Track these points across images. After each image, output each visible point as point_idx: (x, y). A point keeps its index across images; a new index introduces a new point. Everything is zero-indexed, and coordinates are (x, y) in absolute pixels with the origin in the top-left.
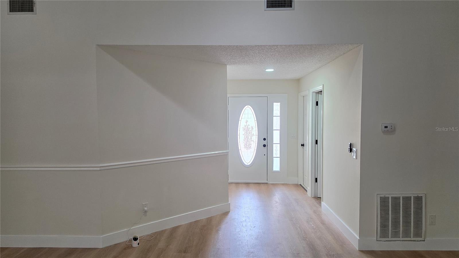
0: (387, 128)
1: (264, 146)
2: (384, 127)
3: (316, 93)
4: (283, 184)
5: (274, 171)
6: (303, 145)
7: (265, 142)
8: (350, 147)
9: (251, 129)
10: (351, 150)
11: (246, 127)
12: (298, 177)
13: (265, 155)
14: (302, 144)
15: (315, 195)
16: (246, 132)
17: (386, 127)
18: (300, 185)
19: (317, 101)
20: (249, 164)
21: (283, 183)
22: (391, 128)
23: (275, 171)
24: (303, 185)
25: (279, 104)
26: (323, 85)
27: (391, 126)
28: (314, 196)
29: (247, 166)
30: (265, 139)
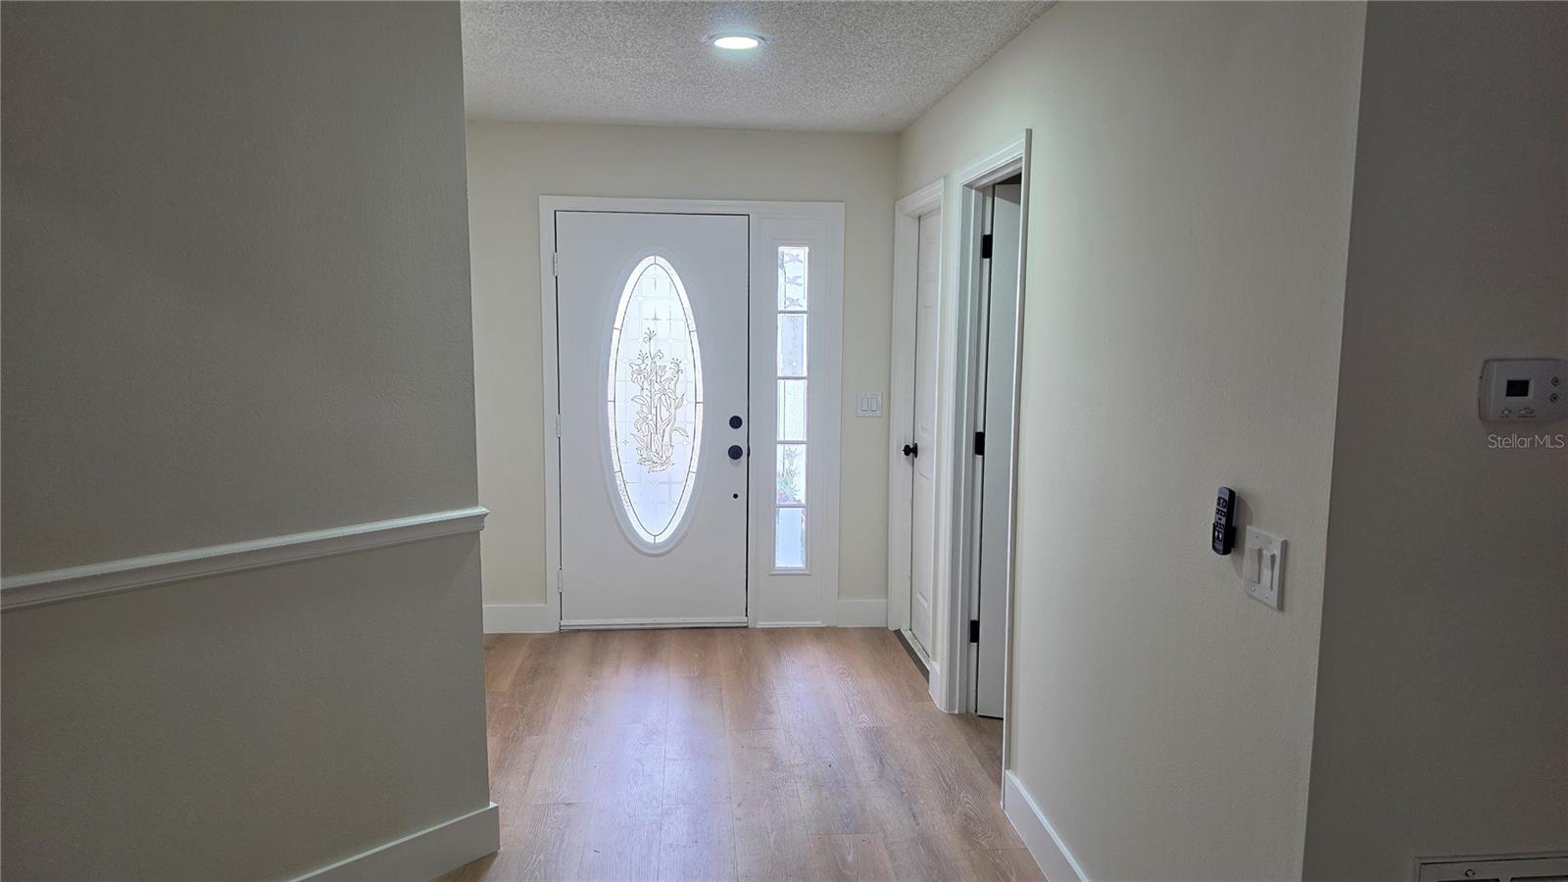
0: (1525, 393)
1: (735, 453)
2: (1504, 391)
3: (982, 190)
4: (820, 634)
5: (780, 569)
6: (911, 451)
7: (737, 437)
8: (1229, 515)
9: (668, 375)
10: (1228, 538)
11: (648, 361)
12: (887, 598)
13: (736, 496)
14: (907, 447)
15: (967, 704)
16: (646, 385)
17: (1517, 388)
18: (898, 633)
19: (988, 233)
20: (660, 539)
21: (818, 624)
22: (1554, 398)
23: (786, 569)
24: (907, 635)
25: (803, 252)
26: (1029, 133)
27: (1556, 382)
28: (964, 711)
29: (655, 546)
30: (736, 422)
